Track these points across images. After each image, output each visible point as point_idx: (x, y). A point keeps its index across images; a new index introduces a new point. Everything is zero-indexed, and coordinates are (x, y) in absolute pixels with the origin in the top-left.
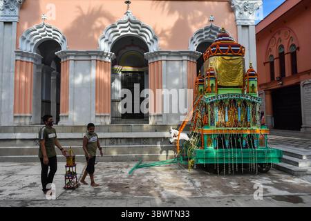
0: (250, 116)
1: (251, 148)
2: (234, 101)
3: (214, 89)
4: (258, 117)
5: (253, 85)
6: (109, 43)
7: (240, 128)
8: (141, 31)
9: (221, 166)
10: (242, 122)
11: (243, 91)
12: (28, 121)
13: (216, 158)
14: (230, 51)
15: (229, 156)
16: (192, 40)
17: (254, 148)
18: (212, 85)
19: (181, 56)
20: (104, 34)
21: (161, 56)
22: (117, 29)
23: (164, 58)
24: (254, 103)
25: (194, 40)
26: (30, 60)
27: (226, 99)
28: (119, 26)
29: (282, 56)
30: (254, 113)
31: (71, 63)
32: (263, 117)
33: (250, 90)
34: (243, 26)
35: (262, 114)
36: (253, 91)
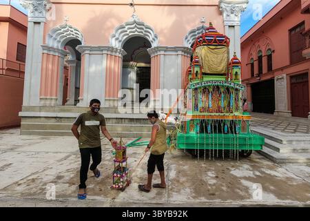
0: (233, 102)
1: (232, 133)
2: (218, 87)
3: (199, 76)
4: (240, 104)
5: (236, 72)
6: (120, 41)
7: (222, 114)
8: (145, 31)
9: (202, 151)
10: (224, 108)
11: (227, 79)
12: (53, 102)
13: (197, 144)
14: (215, 41)
15: (210, 141)
16: (186, 38)
17: (236, 133)
18: (197, 72)
19: (177, 51)
20: (114, 33)
21: (159, 51)
22: (126, 29)
23: (162, 52)
24: (237, 90)
25: (189, 38)
26: (57, 54)
27: (209, 86)
28: (127, 27)
29: (260, 58)
30: (236, 100)
31: (87, 56)
32: (246, 103)
33: (234, 77)
34: (229, 26)
35: (245, 101)
36: (236, 79)
